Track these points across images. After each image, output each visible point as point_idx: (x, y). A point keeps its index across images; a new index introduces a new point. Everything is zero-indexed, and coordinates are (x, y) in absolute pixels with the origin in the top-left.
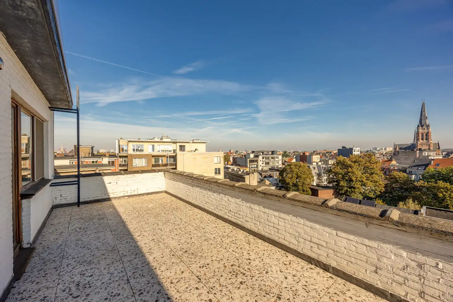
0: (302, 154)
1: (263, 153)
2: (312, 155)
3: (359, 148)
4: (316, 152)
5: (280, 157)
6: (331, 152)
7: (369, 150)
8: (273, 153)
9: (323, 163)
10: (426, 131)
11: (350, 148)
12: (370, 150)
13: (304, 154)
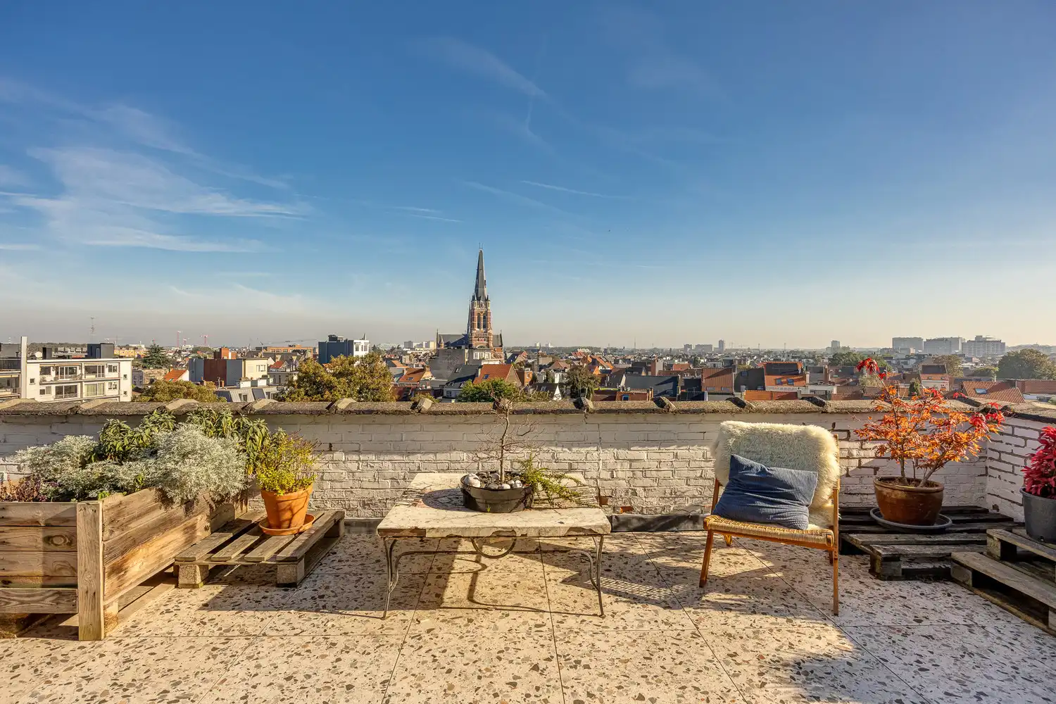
0: (210, 357)
1: (44, 350)
2: (244, 360)
3: (368, 341)
4: (264, 351)
5: (126, 368)
6: (305, 352)
7: (396, 346)
8: (93, 351)
9: (271, 381)
10: (484, 310)
11: (347, 340)
12: (398, 348)
13: (218, 355)
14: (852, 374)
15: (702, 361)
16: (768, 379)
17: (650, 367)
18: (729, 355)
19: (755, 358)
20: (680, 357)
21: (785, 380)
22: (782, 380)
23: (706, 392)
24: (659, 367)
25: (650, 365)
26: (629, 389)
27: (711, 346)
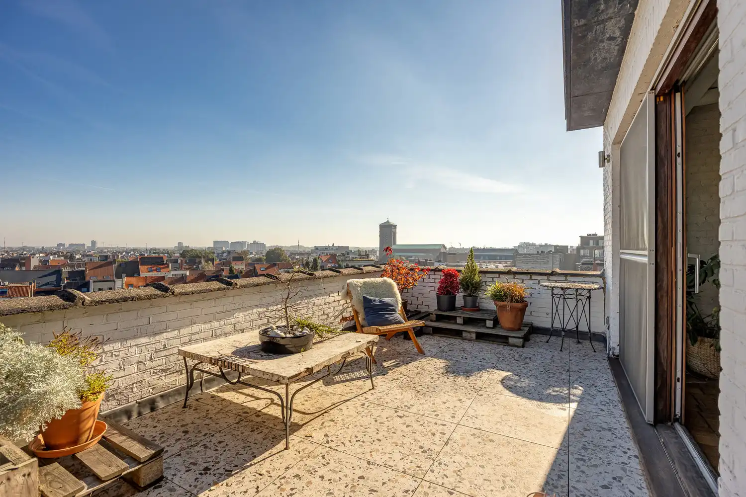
14: (196, 263)
15: (77, 257)
16: (142, 269)
17: (24, 263)
18: (102, 251)
19: (124, 253)
20: (55, 254)
21: (155, 268)
22: (153, 269)
23: (91, 281)
24: (34, 262)
25: (23, 261)
26: (7, 283)
27: (84, 245)
